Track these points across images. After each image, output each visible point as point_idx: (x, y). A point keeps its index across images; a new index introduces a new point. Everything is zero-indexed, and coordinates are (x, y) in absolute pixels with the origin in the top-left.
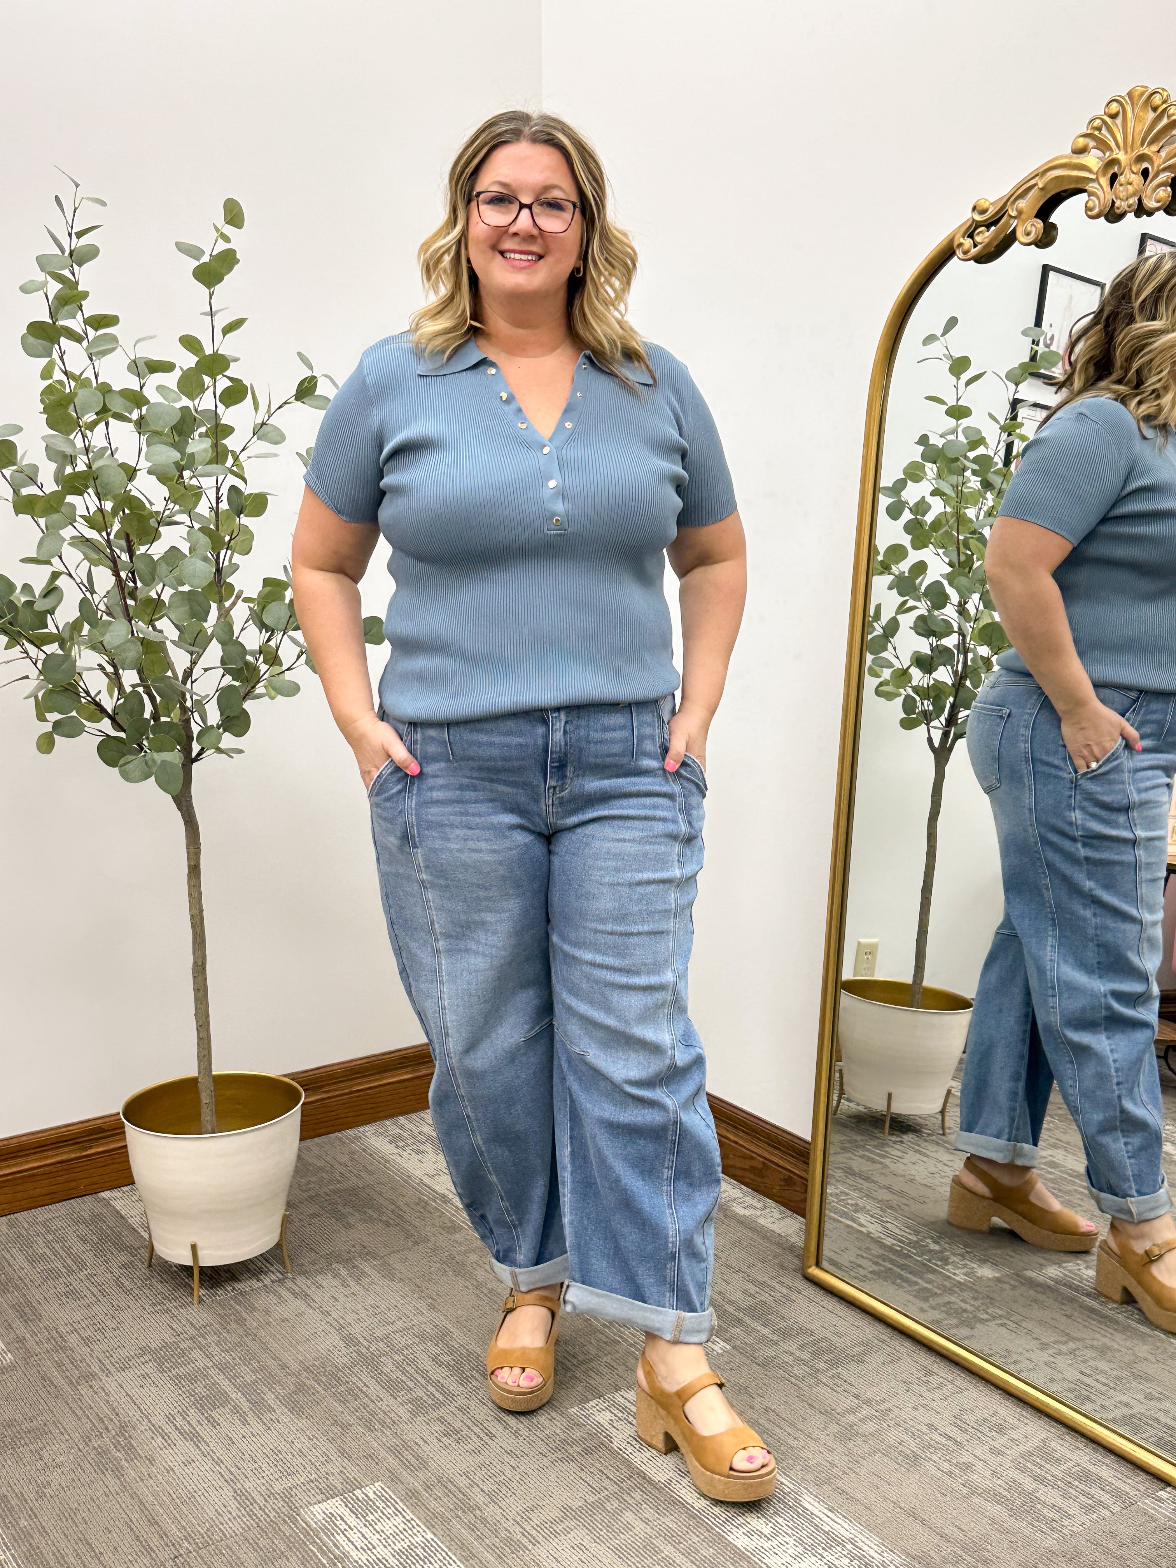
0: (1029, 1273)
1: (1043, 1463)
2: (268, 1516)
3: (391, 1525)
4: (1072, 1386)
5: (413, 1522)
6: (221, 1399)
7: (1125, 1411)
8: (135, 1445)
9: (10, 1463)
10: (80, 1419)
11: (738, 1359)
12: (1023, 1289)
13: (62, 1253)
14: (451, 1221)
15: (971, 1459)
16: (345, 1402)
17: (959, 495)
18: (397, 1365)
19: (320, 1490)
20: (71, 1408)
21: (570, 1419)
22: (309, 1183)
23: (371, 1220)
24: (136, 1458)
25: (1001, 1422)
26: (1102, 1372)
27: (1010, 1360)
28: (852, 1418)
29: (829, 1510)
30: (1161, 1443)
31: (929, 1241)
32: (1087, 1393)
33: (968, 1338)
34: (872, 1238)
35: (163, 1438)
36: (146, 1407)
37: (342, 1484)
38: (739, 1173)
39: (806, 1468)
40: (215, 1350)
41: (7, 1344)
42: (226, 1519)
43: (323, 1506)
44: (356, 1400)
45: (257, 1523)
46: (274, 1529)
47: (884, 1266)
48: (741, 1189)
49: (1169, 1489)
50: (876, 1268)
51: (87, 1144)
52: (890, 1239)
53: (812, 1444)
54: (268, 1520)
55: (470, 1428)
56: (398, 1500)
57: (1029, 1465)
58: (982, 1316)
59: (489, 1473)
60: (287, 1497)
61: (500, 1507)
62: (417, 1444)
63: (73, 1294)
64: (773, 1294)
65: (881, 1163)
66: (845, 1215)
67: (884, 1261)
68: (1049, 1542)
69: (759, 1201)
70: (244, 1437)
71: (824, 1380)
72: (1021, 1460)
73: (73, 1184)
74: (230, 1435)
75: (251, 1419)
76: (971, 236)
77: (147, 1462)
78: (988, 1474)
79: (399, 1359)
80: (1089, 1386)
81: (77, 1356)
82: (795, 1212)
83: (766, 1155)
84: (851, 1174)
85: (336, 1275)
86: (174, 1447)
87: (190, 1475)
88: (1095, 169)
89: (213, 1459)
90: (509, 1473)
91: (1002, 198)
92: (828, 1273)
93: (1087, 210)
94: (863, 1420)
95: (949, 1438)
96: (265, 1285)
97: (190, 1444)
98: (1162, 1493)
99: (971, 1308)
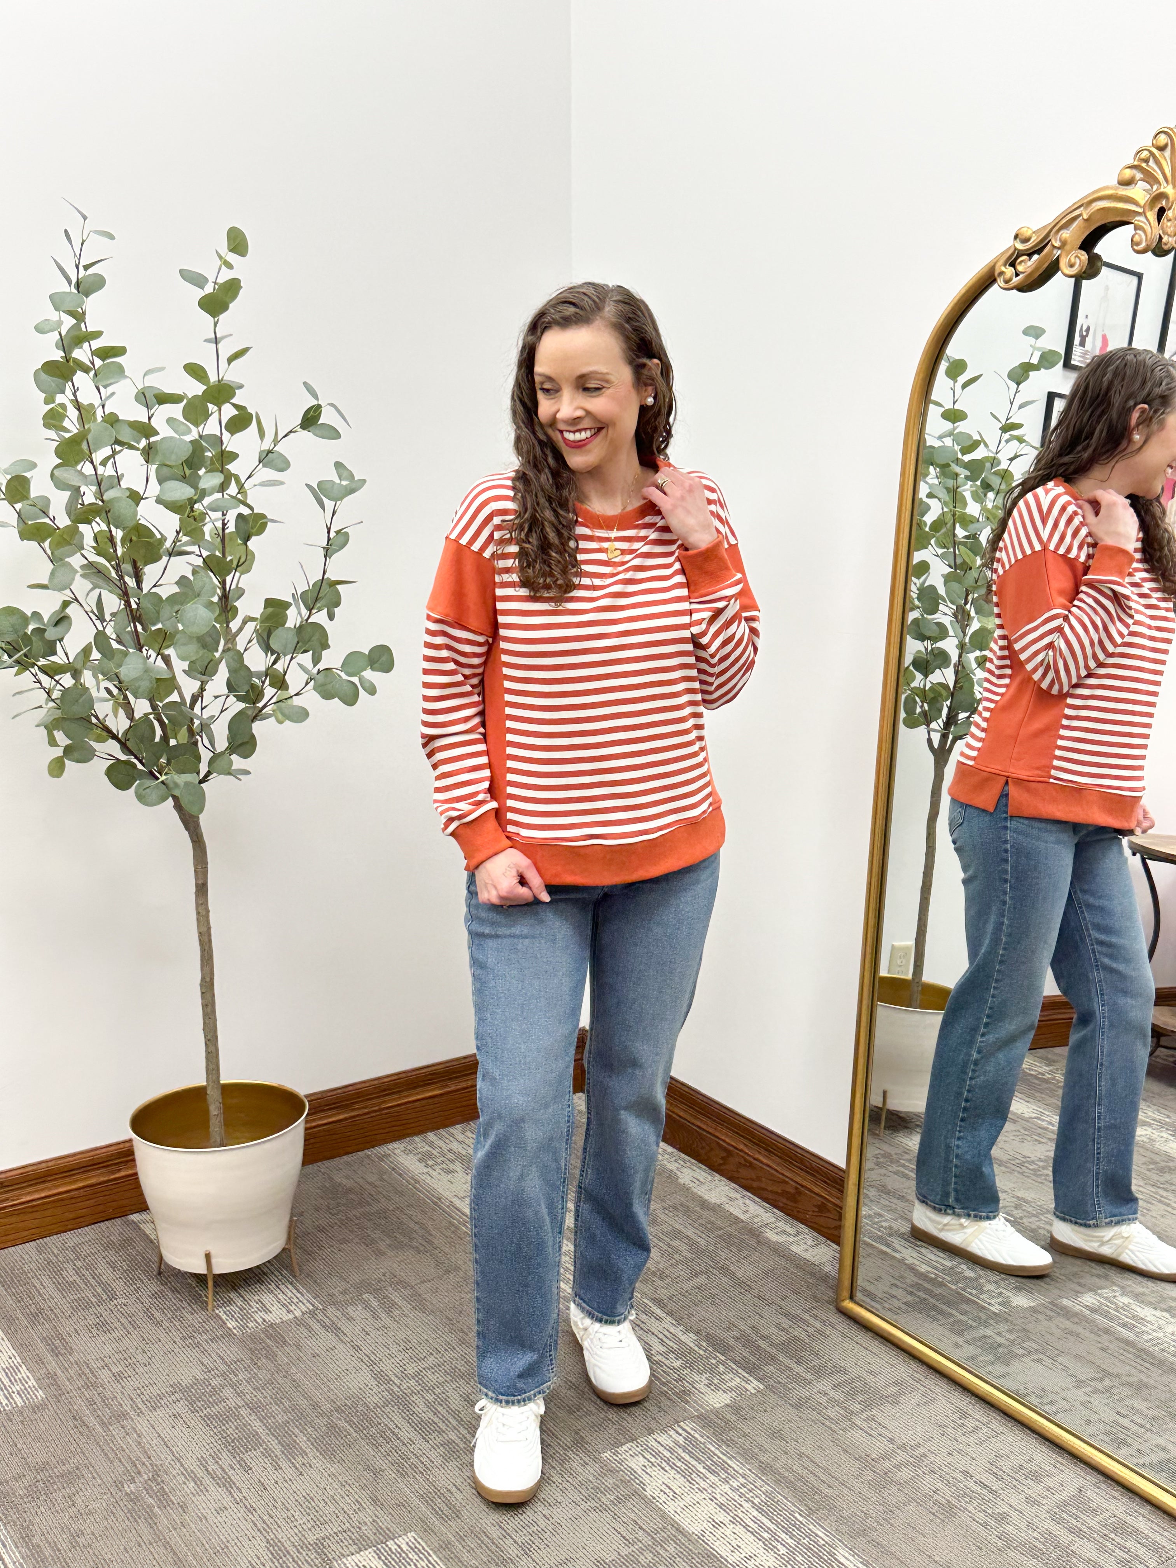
0: (1065, 1302)
1: (1079, 1514)
4: (1108, 1428)
6: (252, 1441)
7: (1162, 1455)
8: (168, 1491)
9: (43, 1511)
10: (112, 1462)
11: (773, 1399)
12: (1059, 1320)
13: (91, 1280)
15: (1006, 1509)
16: (377, 1446)
18: (428, 1405)
19: (353, 1540)
20: (103, 1451)
21: (604, 1465)
22: (338, 1205)
23: (401, 1246)
24: (169, 1505)
25: (1038, 1469)
26: (1139, 1412)
27: (1045, 1400)
28: (887, 1464)
31: (963, 1267)
32: (1123, 1437)
33: (1004, 1376)
34: (905, 1264)
35: (196, 1483)
36: (178, 1449)
37: (375, 1534)
38: (771, 1196)
39: (841, 1519)
40: (247, 1388)
41: (38, 1380)
43: (357, 1557)
44: (388, 1443)
47: (919, 1297)
48: (773, 1212)
50: (909, 1298)
52: (924, 1266)
53: (845, 1491)
56: (429, 1551)
57: (1065, 1516)
58: (1018, 1352)
59: (521, 1523)
60: (320, 1547)
61: (533, 1560)
62: (449, 1491)
63: (103, 1326)
64: (806, 1329)
66: (878, 1239)
67: (919, 1290)
69: (792, 1226)
71: (858, 1423)
72: (1057, 1511)
73: (101, 1208)
74: (262, 1480)
75: (284, 1464)
76: (1013, 265)
77: (180, 1509)
78: (1023, 1526)
79: (430, 1398)
80: (1125, 1428)
81: (108, 1394)
82: (828, 1239)
83: (798, 1179)
84: (885, 1193)
85: (367, 1306)
86: (206, 1494)
87: (223, 1523)
88: (1142, 203)
89: (246, 1507)
90: (542, 1523)
91: (1044, 227)
92: (862, 1306)
93: (1133, 243)
94: (898, 1467)
95: (985, 1486)
96: (296, 1317)
97: (222, 1490)
99: (1007, 1343)
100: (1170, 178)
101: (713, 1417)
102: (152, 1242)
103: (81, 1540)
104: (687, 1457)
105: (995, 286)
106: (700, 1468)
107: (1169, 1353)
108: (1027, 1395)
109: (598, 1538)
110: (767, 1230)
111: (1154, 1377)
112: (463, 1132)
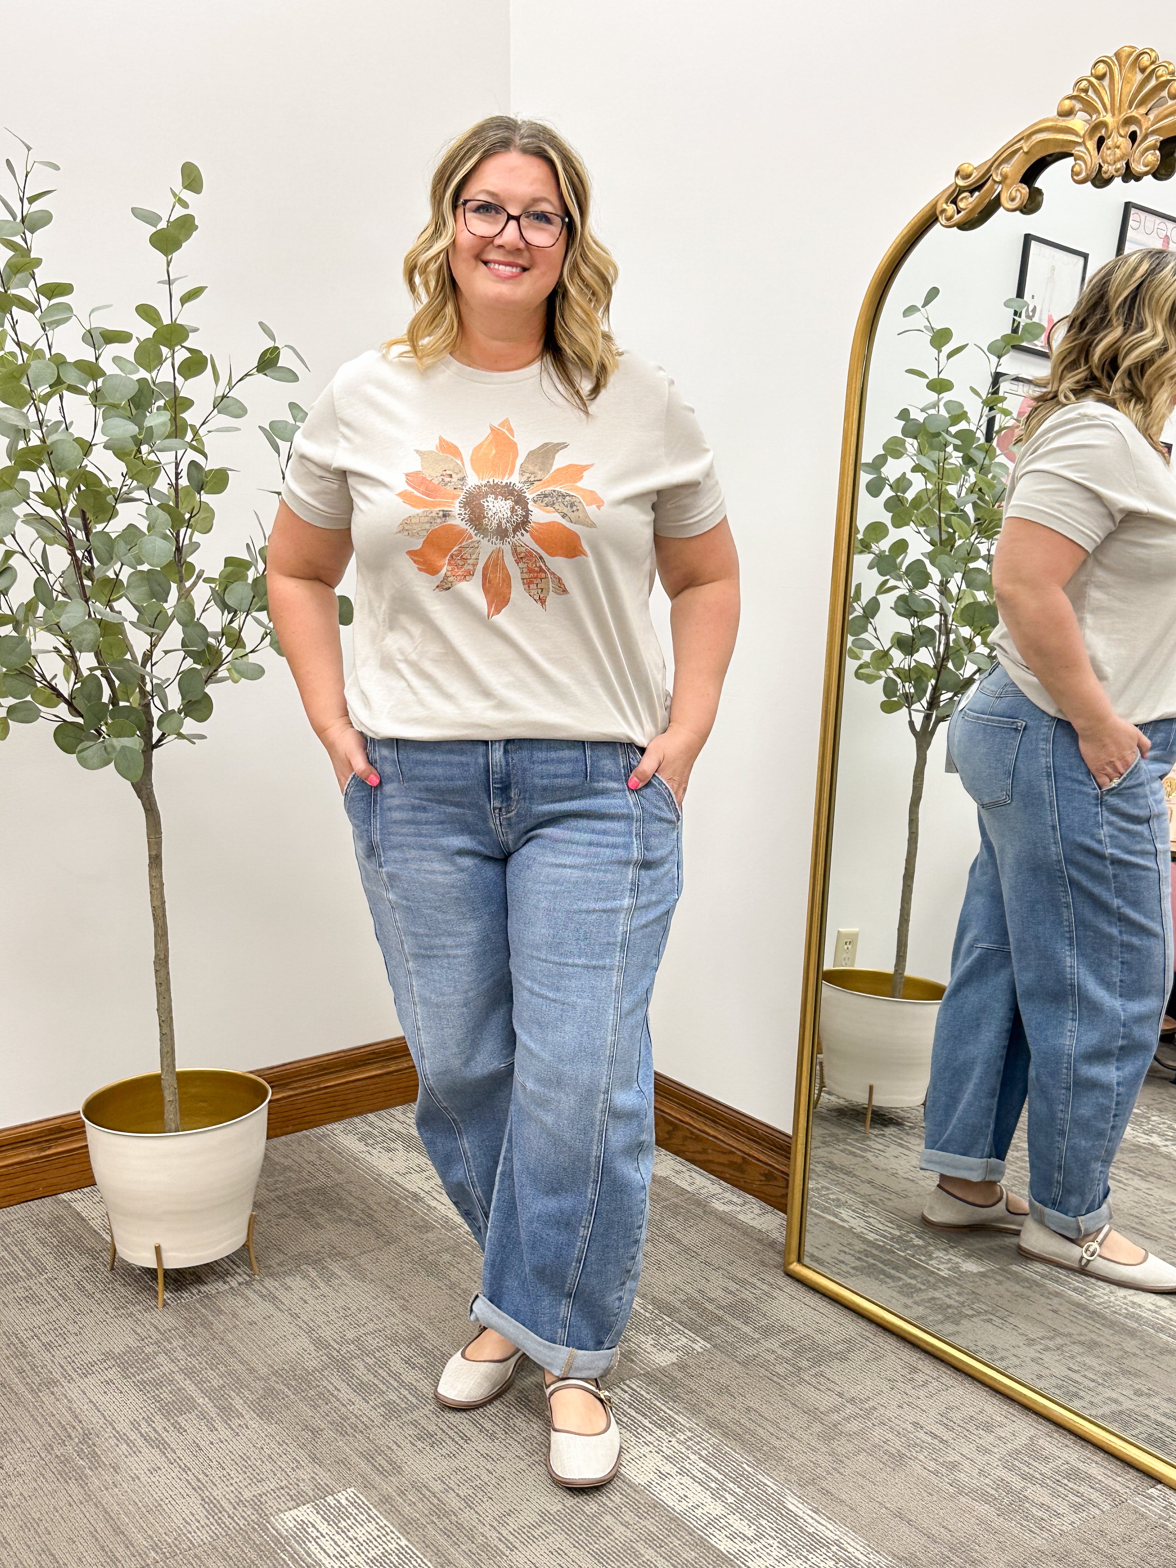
0: (1015, 1268)
1: (1031, 1461)
2: (238, 1525)
3: (364, 1531)
4: (1059, 1382)
5: (386, 1528)
6: (187, 1405)
7: (1114, 1407)
8: (99, 1453)
10: (41, 1427)
11: (719, 1357)
12: (1008, 1284)
13: (20, 1255)
14: (423, 1220)
15: (957, 1458)
16: (315, 1407)
17: (941, 471)
18: (368, 1368)
19: (291, 1496)
20: (32, 1416)
22: (276, 1182)
23: (341, 1219)
24: (100, 1466)
25: (989, 1420)
26: (1090, 1368)
27: (996, 1357)
28: (835, 1417)
29: (815, 1512)
30: (1151, 1440)
31: (912, 1236)
32: (1075, 1390)
33: (953, 1334)
34: (855, 1233)
35: (128, 1445)
36: (110, 1413)
37: (313, 1490)
38: (718, 1168)
39: (790, 1469)
40: (180, 1354)
42: (195, 1528)
43: (294, 1512)
44: (327, 1404)
45: (225, 1531)
46: (244, 1538)
47: (867, 1262)
48: (720, 1185)
49: (1159, 1486)
50: (858, 1263)
51: (45, 1145)
52: (873, 1235)
53: (794, 1443)
54: (237, 1528)
55: (444, 1432)
56: (371, 1507)
57: (1016, 1463)
58: (967, 1312)
59: (464, 1478)
60: (257, 1504)
61: (476, 1512)
62: (390, 1448)
63: (32, 1298)
64: (754, 1291)
65: (863, 1157)
66: (825, 1209)
67: (867, 1256)
68: (1038, 1542)
69: (739, 1196)
70: (212, 1443)
71: (807, 1378)
72: (1009, 1458)
73: (31, 1186)
74: (197, 1442)
75: (219, 1425)
76: (954, 202)
77: (112, 1470)
78: (975, 1473)
79: (371, 1361)
80: (1077, 1382)
81: (38, 1363)
82: (775, 1208)
83: (746, 1149)
84: (832, 1169)
85: (305, 1277)
86: (139, 1455)
87: (157, 1483)
88: (1082, 133)
89: (180, 1467)
90: (485, 1477)
91: (985, 162)
92: (809, 1268)
93: (1074, 173)
94: (847, 1419)
95: (935, 1436)
96: (232, 1288)
97: (155, 1451)
98: (1153, 1490)
99: (956, 1304)
100: (1108, 106)
101: (660, 1375)
102: (83, 1219)
103: (9, 1501)
104: (633, 1413)
106: (646, 1422)
107: (1120, 1315)
108: (976, 1352)
109: (543, 1490)
110: (714, 1201)
111: (1106, 1335)
112: (404, 1113)
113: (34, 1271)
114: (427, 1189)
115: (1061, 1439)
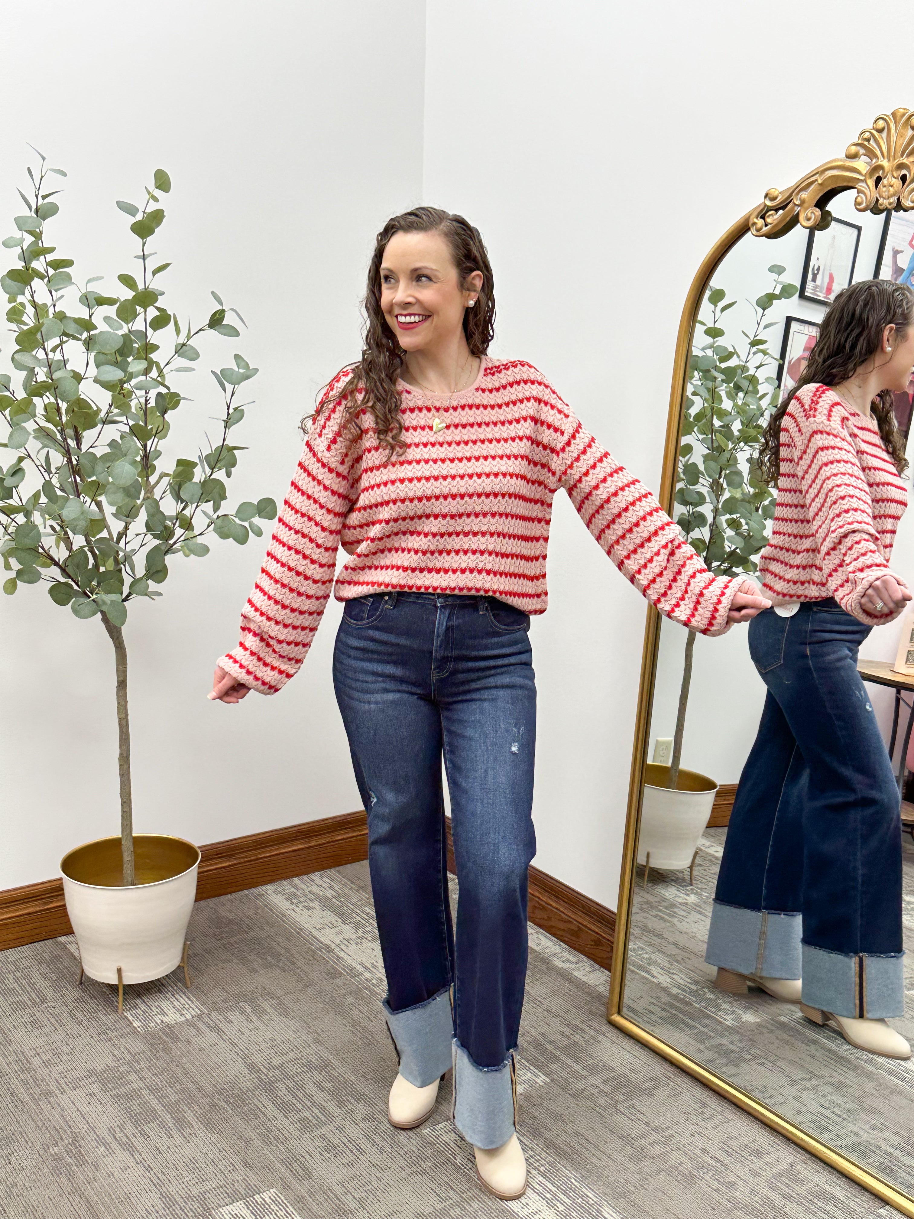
0: (783, 1019)
1: (790, 1183)
2: (187, 1216)
4: (814, 1117)
6: (151, 1115)
7: (855, 1139)
8: (83, 1153)
10: (40, 1130)
11: (556, 1090)
12: (777, 1032)
13: (28, 988)
14: (334, 968)
15: (735, 1179)
16: (248, 1121)
18: (290, 1091)
19: (228, 1194)
20: (34, 1120)
21: (424, 1139)
22: (222, 933)
23: (270, 965)
24: (84, 1164)
25: (759, 1148)
26: (838, 1105)
27: (767, 1095)
28: (642, 1142)
30: (882, 1169)
31: (706, 990)
32: (825, 1124)
33: (734, 1075)
34: (662, 988)
35: (106, 1147)
36: (92, 1120)
37: (245, 1189)
38: (560, 933)
39: (607, 1184)
40: (147, 1074)
43: (230, 1207)
44: (256, 1119)
47: (670, 1013)
48: (560, 945)
49: (887, 1207)
50: (664, 1014)
51: (49, 900)
52: (675, 989)
53: (610, 1162)
55: (345, 1145)
56: (288, 1205)
57: (779, 1184)
58: (746, 1057)
59: (359, 1183)
60: (202, 1198)
61: (368, 1212)
62: (303, 1157)
63: (36, 1023)
64: (584, 1036)
65: (669, 922)
66: (640, 967)
67: (671, 1007)
69: (574, 956)
71: (622, 1110)
72: (773, 1180)
73: (37, 931)
74: (158, 1146)
75: (174, 1133)
76: (763, 217)
77: (93, 1167)
78: (747, 1192)
79: (291, 1085)
80: (827, 1117)
81: (39, 1077)
82: (602, 966)
83: (580, 920)
84: (647, 932)
85: (243, 1012)
86: (114, 1155)
87: (127, 1179)
88: (864, 172)
89: (145, 1167)
90: (375, 1183)
91: (789, 189)
92: (626, 1019)
93: (857, 203)
94: (652, 1144)
95: (718, 1160)
96: (187, 1020)
97: (126, 1154)
98: (882, 1210)
99: (738, 1049)
100: (885, 154)
102: (75, 958)
103: (14, 1191)
105: (749, 234)
107: (862, 1060)
108: (752, 1090)
109: (418, 1196)
110: (555, 959)
111: (850, 1078)
112: (321, 878)
113: (38, 1000)
114: (337, 942)
115: (814, 1166)
